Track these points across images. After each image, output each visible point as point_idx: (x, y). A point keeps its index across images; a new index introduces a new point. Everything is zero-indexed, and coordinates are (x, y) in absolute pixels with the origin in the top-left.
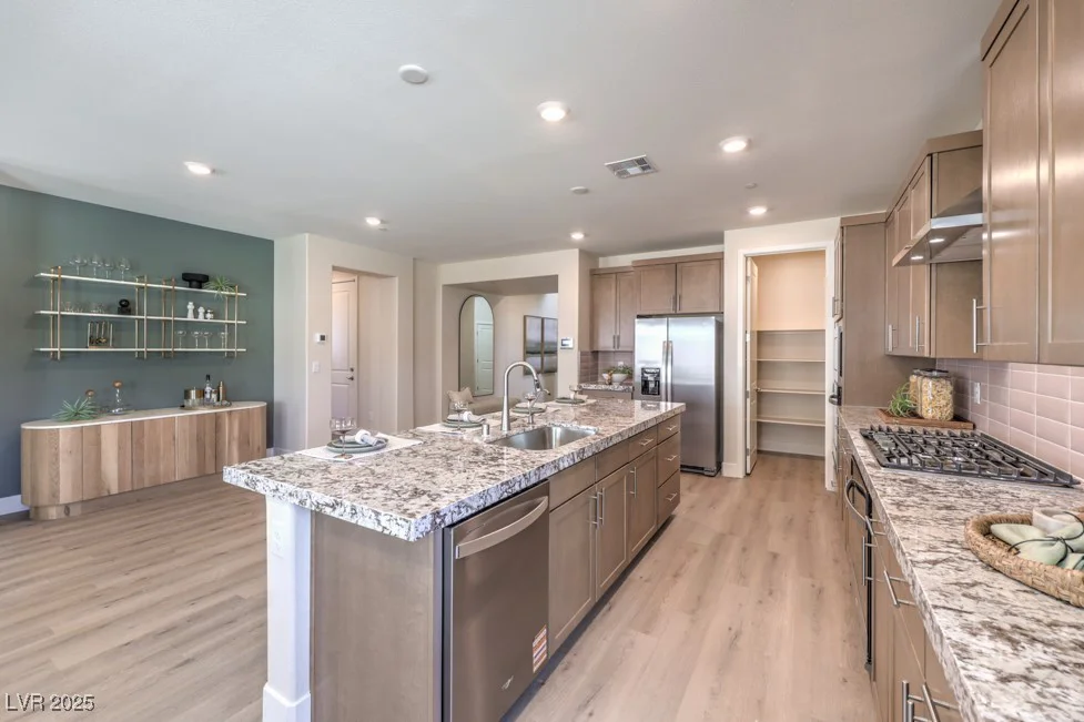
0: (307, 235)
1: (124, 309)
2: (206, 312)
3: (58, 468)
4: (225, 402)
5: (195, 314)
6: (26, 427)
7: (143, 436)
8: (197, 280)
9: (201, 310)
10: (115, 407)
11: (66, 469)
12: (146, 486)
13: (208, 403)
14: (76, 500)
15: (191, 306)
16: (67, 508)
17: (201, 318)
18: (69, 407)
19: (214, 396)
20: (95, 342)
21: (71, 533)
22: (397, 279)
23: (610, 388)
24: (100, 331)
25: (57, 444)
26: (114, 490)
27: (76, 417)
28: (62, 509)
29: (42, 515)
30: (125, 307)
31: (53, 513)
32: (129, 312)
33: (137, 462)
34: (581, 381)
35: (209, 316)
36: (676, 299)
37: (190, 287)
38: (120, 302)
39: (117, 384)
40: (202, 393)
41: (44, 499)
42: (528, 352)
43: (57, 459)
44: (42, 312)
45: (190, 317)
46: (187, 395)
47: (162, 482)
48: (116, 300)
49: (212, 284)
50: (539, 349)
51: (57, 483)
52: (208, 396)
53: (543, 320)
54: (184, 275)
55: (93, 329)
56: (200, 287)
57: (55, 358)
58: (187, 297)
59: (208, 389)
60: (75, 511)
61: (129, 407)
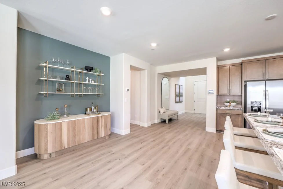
0: (124, 54)
1: (67, 78)
2: (92, 81)
3: (47, 139)
4: (99, 113)
5: (89, 81)
6: (36, 122)
7: (75, 126)
8: (89, 69)
9: (91, 80)
10: (65, 115)
11: (50, 139)
12: (76, 144)
13: (93, 113)
14: (53, 152)
15: (87, 78)
16: (50, 154)
17: (90, 83)
18: (50, 114)
19: (95, 110)
20: (58, 90)
21: (53, 168)
22: (147, 70)
23: (230, 108)
24: (60, 86)
25: (47, 129)
26: (66, 147)
27: (53, 118)
28: (49, 155)
29: (42, 157)
30: (68, 78)
31: (46, 157)
32: (69, 80)
33: (74, 136)
34: (217, 106)
35: (93, 82)
36: (266, 74)
37: (87, 71)
38: (67, 76)
39: (66, 106)
40: (91, 109)
41: (42, 151)
42: (176, 96)
43: (47, 136)
44: (42, 78)
45: (87, 82)
46: (86, 110)
47: (81, 143)
48: (65, 76)
49: (94, 70)
50: (179, 95)
51: (47, 145)
52: (93, 110)
53: (180, 85)
54: (85, 67)
55: (58, 86)
56: (90, 71)
57: (46, 96)
58: (86, 75)
59: (93, 108)
60: (53, 156)
61: (69, 114)
